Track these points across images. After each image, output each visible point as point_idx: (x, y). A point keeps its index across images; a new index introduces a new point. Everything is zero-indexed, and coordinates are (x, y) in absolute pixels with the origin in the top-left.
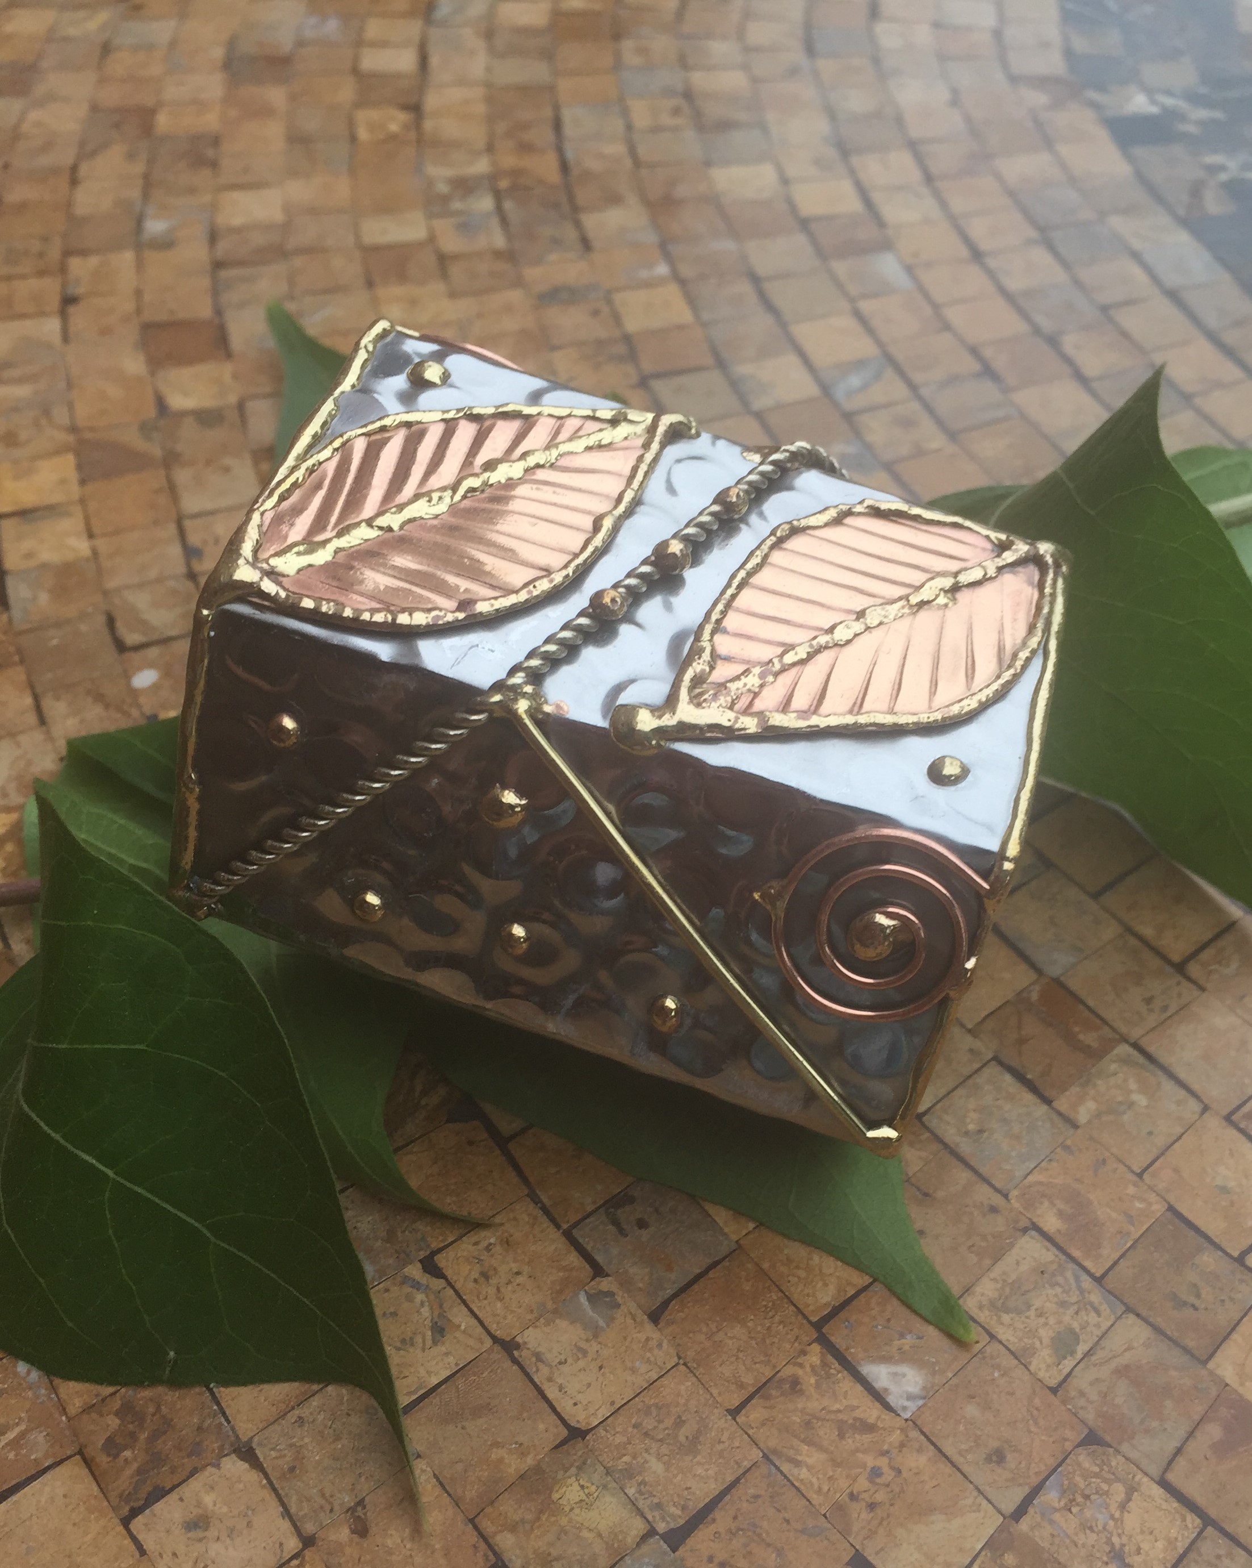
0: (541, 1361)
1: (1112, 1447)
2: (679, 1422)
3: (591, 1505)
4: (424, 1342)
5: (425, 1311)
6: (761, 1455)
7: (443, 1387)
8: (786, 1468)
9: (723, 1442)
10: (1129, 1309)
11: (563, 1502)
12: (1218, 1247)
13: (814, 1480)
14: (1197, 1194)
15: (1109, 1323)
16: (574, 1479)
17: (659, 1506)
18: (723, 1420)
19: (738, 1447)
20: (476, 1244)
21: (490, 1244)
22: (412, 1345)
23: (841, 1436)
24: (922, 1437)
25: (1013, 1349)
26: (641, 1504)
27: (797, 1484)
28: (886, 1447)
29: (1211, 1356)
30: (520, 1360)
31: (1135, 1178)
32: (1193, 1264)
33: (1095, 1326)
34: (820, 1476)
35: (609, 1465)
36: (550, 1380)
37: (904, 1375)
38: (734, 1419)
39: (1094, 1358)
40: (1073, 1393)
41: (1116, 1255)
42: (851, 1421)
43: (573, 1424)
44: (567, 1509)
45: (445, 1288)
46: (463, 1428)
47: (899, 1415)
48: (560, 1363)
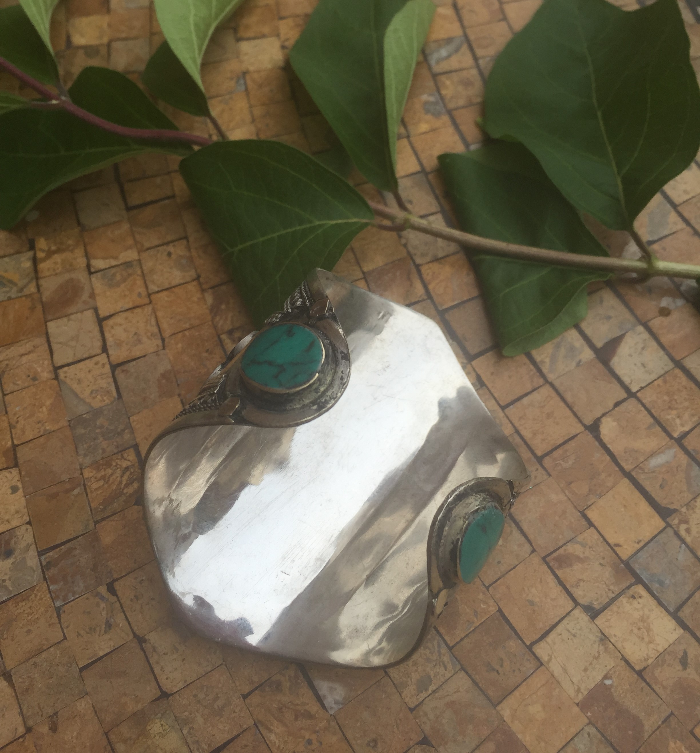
0: (155, 651)
1: (434, 747)
2: (216, 698)
3: (165, 736)
4: (100, 631)
5: (104, 613)
6: (253, 723)
7: (105, 658)
8: (264, 732)
9: (236, 712)
10: (463, 669)
11: (151, 732)
12: (520, 638)
13: (277, 742)
14: (516, 604)
15: (450, 675)
16: (158, 720)
17: (197, 742)
18: (238, 700)
19: (243, 717)
20: (136, 578)
21: (143, 580)
22: (95, 631)
23: (296, 719)
24: (337, 727)
25: (395, 682)
26: (189, 740)
27: (268, 742)
28: (317, 729)
29: (500, 702)
30: (145, 649)
31: (484, 589)
32: (504, 646)
33: (442, 675)
34: (281, 740)
35: (178, 715)
36: (157, 663)
37: (336, 689)
38: (244, 700)
39: (437, 694)
40: (421, 713)
41: (463, 635)
42: (302, 711)
43: (164, 689)
44: (152, 736)
45: (116, 602)
46: (111, 682)
47: (328, 712)
48: (164, 654)
